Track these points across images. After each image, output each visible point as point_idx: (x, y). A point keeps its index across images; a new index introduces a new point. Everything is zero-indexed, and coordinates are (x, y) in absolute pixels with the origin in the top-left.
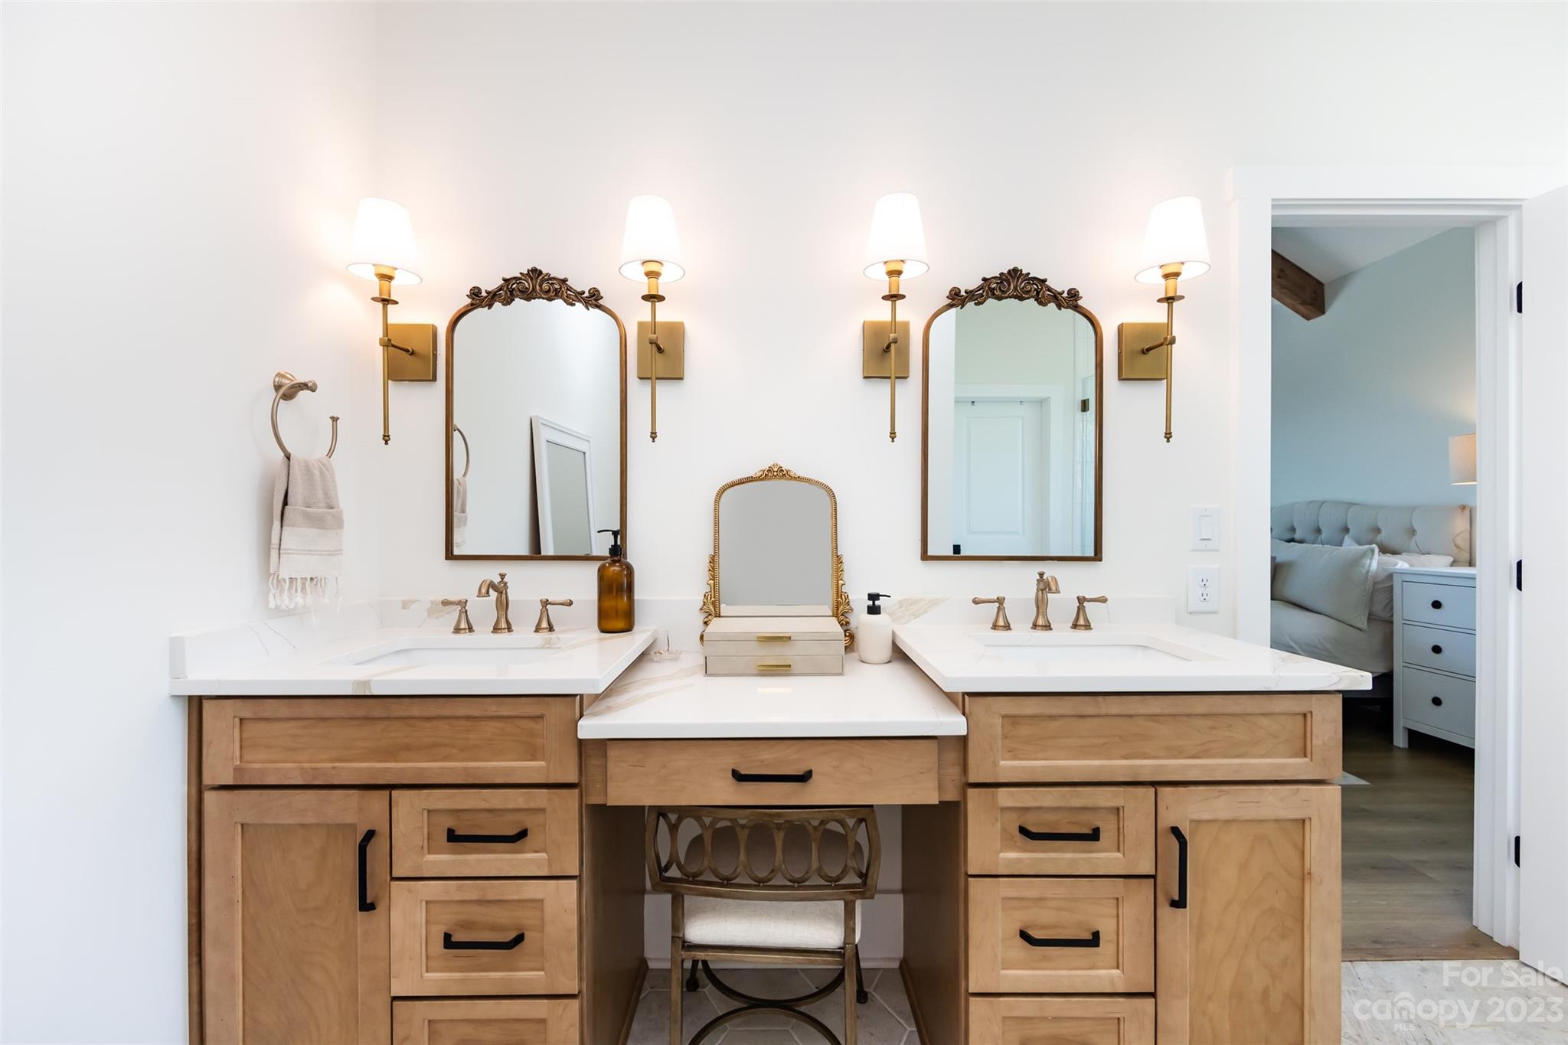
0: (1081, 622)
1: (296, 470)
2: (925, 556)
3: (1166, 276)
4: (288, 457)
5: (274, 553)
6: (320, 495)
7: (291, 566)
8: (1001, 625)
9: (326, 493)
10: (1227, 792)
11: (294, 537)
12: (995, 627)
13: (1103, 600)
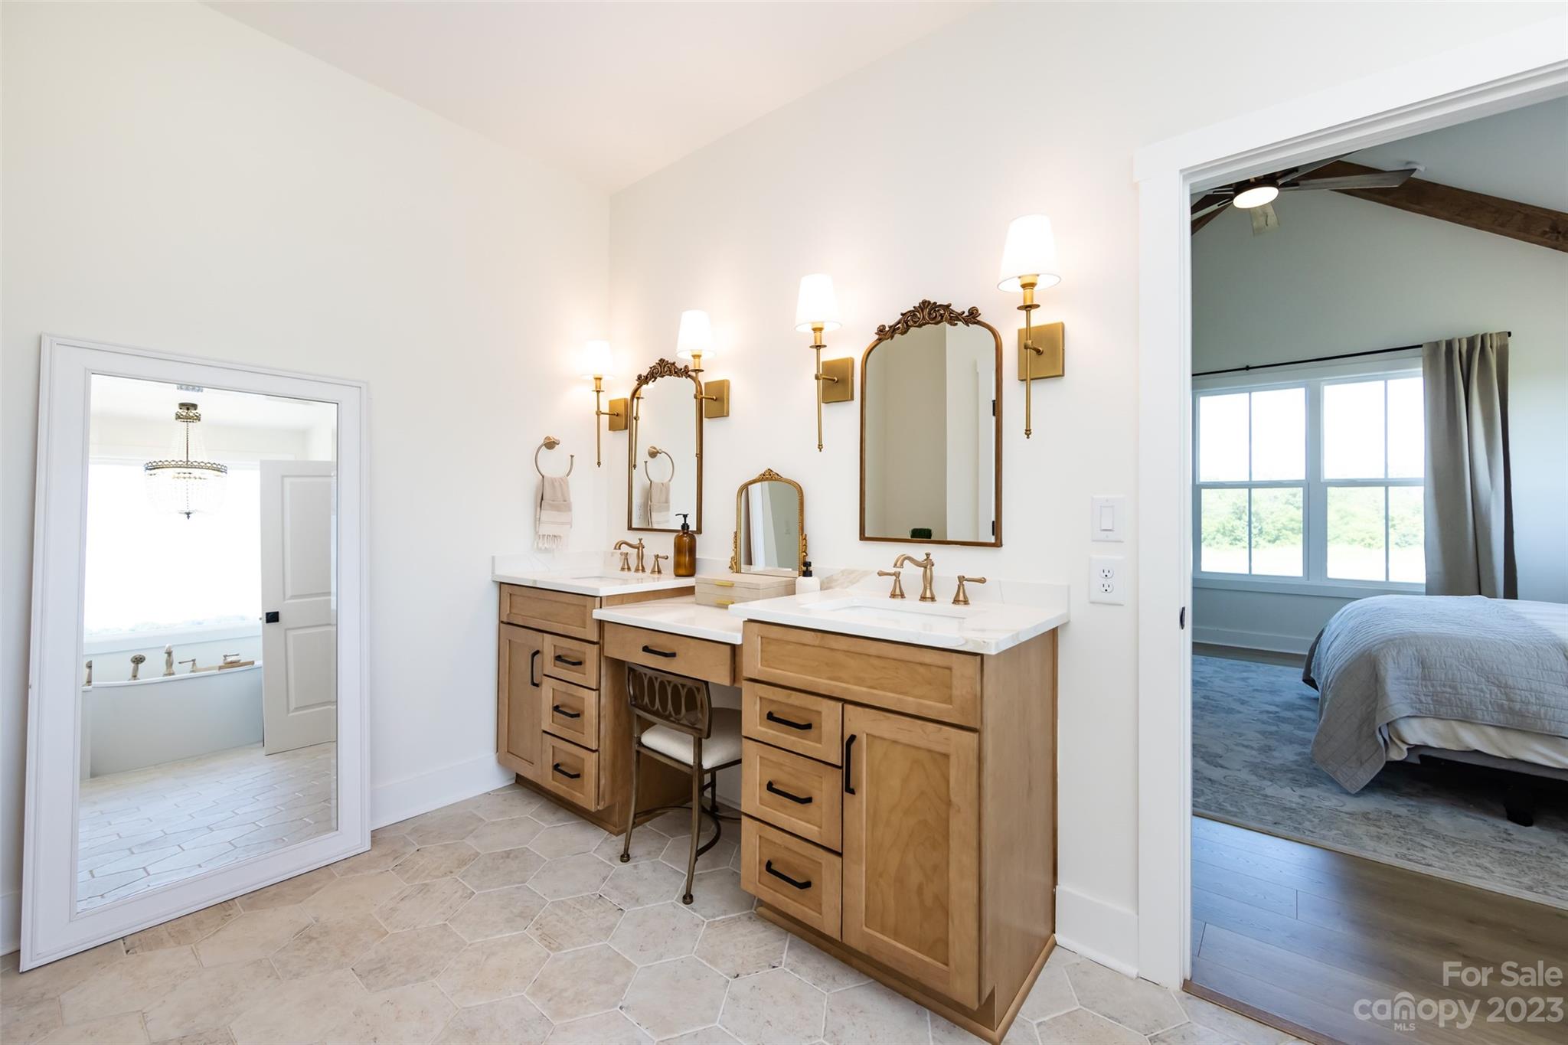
0: (961, 598)
1: (546, 483)
2: (863, 537)
3: (1024, 286)
4: (543, 477)
5: (538, 522)
6: (560, 495)
7: (545, 529)
8: (898, 593)
9: (563, 495)
10: (889, 718)
11: (546, 515)
12: (893, 596)
13: (982, 581)
